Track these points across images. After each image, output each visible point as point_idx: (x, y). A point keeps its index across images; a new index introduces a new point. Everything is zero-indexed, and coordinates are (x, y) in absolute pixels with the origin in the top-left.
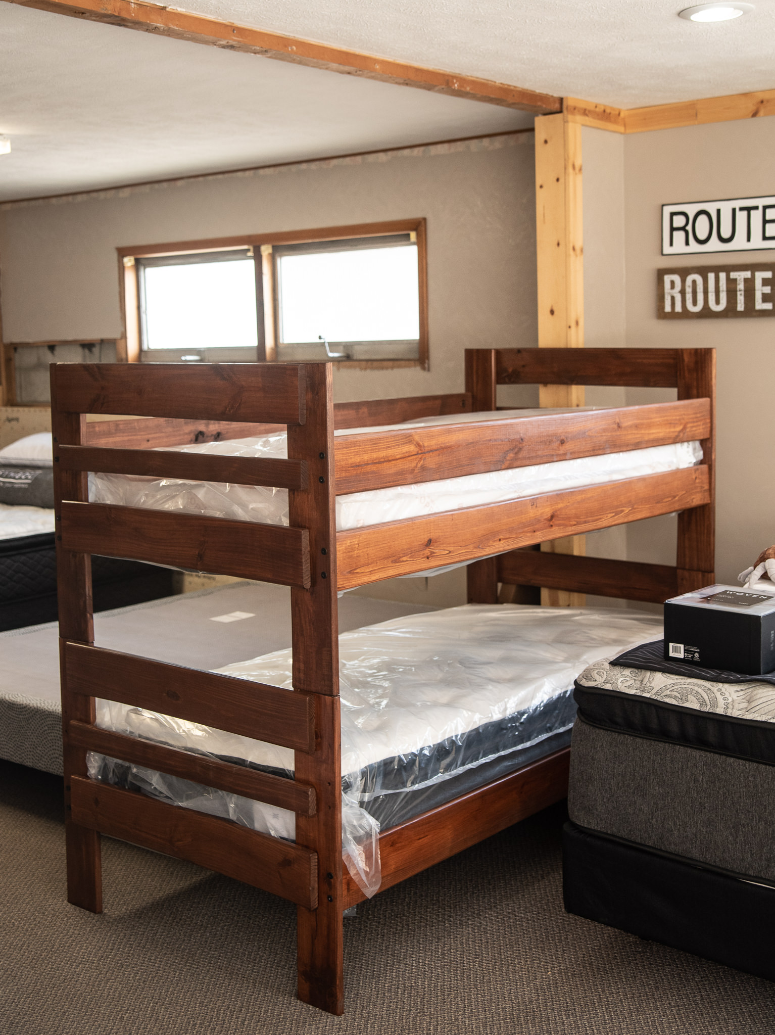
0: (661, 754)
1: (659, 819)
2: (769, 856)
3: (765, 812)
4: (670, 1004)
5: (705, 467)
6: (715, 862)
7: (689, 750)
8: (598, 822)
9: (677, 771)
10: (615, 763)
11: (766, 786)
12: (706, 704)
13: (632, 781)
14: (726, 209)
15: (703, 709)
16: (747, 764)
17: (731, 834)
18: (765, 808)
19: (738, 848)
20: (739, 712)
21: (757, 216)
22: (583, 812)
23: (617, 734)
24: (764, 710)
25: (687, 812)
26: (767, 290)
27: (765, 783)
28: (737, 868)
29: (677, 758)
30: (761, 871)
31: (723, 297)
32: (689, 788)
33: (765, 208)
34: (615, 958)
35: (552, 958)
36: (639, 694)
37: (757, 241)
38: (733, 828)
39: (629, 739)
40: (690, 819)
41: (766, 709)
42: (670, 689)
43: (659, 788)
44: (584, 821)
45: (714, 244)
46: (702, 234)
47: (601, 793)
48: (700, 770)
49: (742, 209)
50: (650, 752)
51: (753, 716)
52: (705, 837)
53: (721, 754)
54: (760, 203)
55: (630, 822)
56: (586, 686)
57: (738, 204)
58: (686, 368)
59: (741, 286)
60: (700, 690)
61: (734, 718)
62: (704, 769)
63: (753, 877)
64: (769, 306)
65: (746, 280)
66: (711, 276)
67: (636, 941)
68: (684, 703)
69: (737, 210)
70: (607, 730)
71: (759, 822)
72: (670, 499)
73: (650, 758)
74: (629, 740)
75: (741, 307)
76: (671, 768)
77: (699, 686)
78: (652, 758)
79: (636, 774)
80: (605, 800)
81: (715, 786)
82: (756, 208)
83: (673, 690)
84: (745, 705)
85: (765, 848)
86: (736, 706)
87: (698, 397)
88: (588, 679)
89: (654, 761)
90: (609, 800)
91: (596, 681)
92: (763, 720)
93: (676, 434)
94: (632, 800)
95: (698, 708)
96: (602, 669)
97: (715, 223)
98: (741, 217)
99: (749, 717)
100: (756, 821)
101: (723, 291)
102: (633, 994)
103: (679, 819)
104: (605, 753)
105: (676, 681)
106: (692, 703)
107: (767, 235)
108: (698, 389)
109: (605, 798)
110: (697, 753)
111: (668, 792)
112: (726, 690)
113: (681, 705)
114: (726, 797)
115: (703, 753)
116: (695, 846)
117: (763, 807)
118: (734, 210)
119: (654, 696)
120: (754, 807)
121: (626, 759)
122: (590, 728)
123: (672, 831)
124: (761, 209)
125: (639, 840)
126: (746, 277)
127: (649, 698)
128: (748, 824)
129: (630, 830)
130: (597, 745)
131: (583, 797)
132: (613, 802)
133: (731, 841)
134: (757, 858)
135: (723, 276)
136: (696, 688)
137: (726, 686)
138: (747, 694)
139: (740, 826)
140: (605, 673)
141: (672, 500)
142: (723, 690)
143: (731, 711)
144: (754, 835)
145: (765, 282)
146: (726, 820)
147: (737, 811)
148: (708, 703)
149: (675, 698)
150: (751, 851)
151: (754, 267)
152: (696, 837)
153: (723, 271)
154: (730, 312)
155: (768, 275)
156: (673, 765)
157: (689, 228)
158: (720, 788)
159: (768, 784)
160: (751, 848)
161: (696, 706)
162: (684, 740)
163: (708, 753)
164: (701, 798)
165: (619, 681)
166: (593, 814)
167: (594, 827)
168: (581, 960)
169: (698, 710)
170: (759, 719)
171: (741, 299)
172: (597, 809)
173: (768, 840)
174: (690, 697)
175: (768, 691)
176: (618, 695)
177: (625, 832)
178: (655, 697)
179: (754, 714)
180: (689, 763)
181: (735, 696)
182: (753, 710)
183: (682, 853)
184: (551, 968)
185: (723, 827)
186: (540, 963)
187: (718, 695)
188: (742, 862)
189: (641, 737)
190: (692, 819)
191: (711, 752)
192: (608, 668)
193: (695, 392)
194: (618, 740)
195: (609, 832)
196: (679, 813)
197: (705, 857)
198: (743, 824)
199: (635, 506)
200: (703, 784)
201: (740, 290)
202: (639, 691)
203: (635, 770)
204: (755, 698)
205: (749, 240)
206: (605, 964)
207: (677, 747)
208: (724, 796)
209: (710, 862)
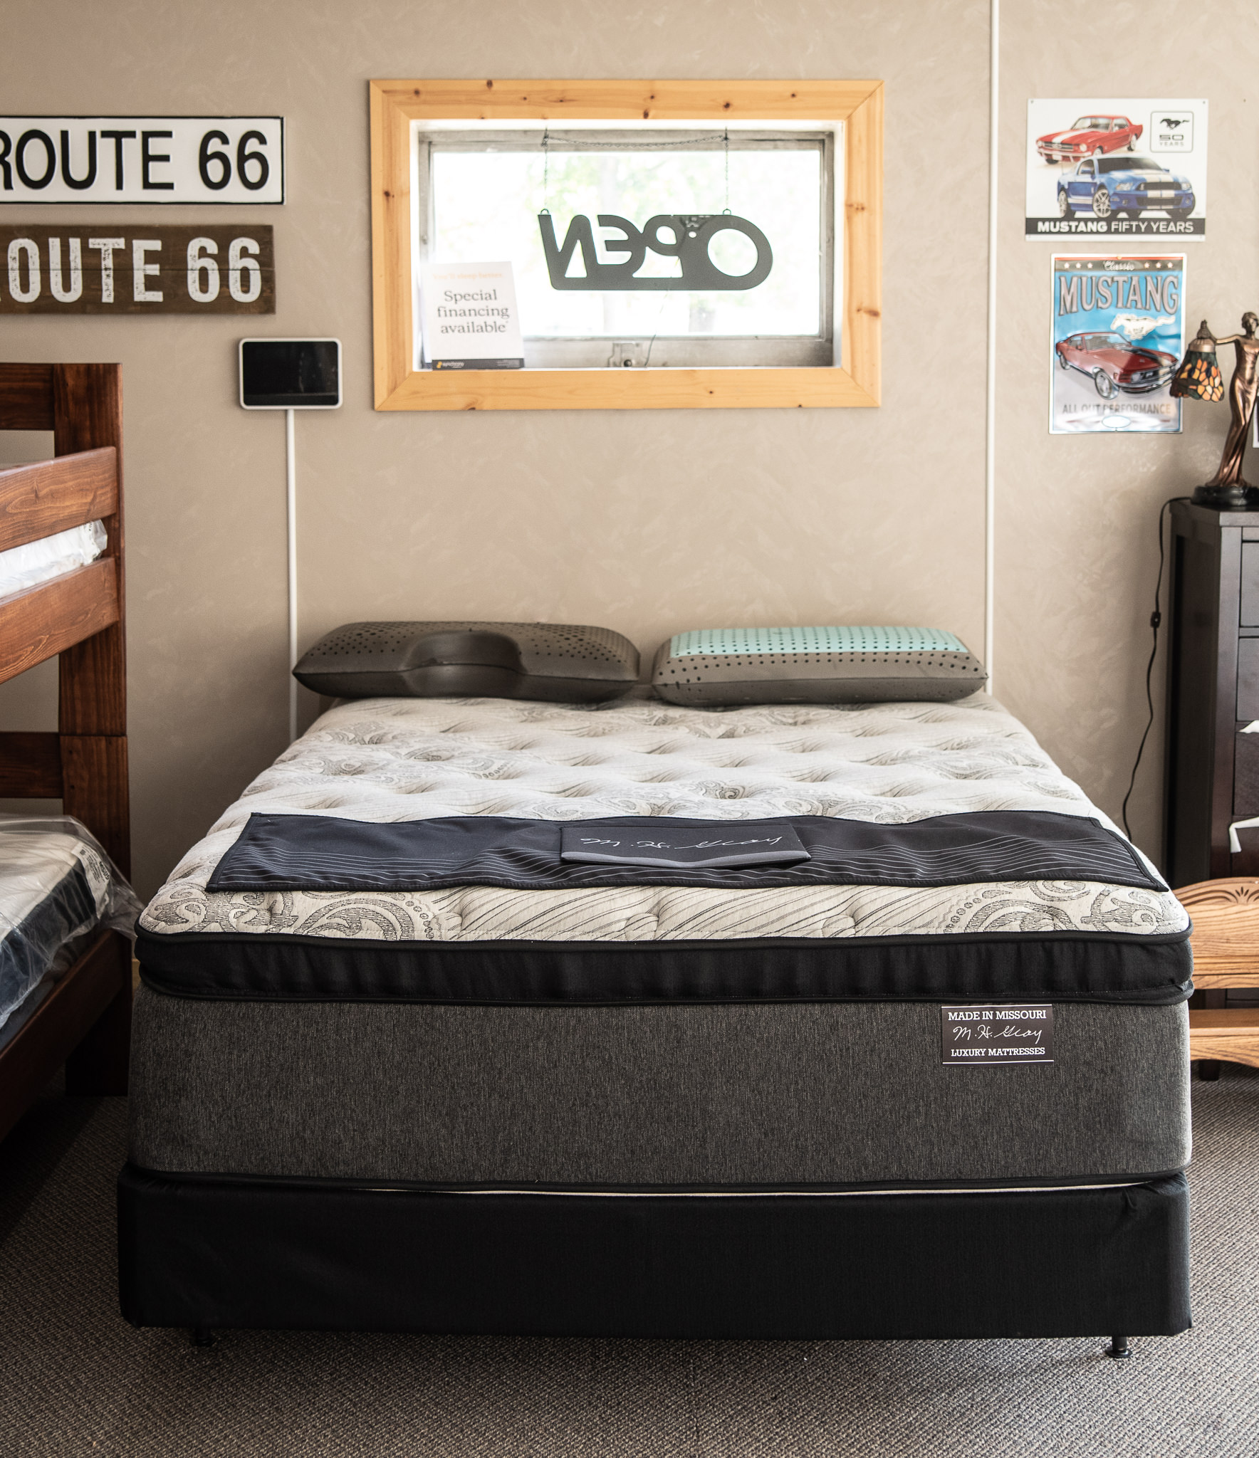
0: (317, 1023)
1: (317, 1128)
2: (506, 1145)
3: (500, 1078)
4: (314, 1426)
5: (110, 561)
6: (415, 1175)
7: (368, 1007)
8: (199, 1157)
9: (348, 1045)
10: (231, 1053)
11: (500, 1039)
12: (394, 929)
13: (265, 1077)
14: (78, 131)
15: (391, 938)
16: (469, 1011)
17: (444, 1125)
18: (500, 1073)
19: (457, 1144)
20: (452, 933)
21: (132, 149)
22: (169, 1148)
23: (233, 1005)
24: (492, 923)
25: (367, 1107)
26: (154, 270)
27: (499, 1033)
28: (454, 1175)
29: (346, 1023)
30: (494, 1171)
31: (77, 278)
32: (370, 1067)
33: (147, 135)
34: (182, 1388)
35: (80, 1420)
36: (275, 931)
37: (133, 190)
38: (447, 1114)
39: (258, 1008)
40: (373, 1117)
41: (495, 922)
42: (327, 916)
43: (315, 1079)
44: (171, 1163)
45: (57, 190)
46: (36, 170)
47: (205, 1109)
48: (388, 1036)
49: (105, 134)
50: (298, 1022)
51: (477, 935)
52: (398, 1140)
53: (423, 1003)
54: (139, 126)
55: (263, 1145)
56: (169, 933)
57: (99, 126)
58: (70, 397)
59: (108, 262)
60: (379, 909)
61: (447, 942)
62: (394, 1033)
63: (480, 1183)
64: (157, 296)
65: (116, 252)
66: (55, 244)
67: (193, 1353)
68: (354, 933)
69: (98, 135)
70: (215, 1000)
71: (490, 1097)
72: (83, 617)
73: (298, 1032)
74: (257, 1010)
75: (108, 296)
76: (335, 1040)
77: (375, 903)
78: (301, 1032)
79: (272, 1064)
80: (214, 1118)
81: (415, 1055)
82: (132, 134)
83: (334, 916)
84: (458, 920)
85: (501, 1134)
86: (445, 924)
87: (94, 446)
88: (169, 921)
89: (304, 1036)
90: (221, 1116)
91: (187, 921)
92: (494, 938)
93: (87, 507)
94: (265, 1109)
95: (382, 938)
96: (194, 900)
97: (58, 154)
98: (106, 148)
99: (470, 937)
100: (485, 1096)
101: (76, 269)
102: (250, 1431)
103: (353, 1120)
104: (211, 1040)
105: (332, 901)
106: (369, 932)
107: (151, 180)
108: (92, 434)
109: (213, 1115)
110: (382, 1010)
111: (333, 1082)
112: (420, 903)
113: (351, 937)
114: (435, 1069)
115: (393, 1008)
116: (382, 1158)
117: (497, 1071)
118: (92, 135)
119: (301, 930)
120: (481, 1076)
121: (253, 1043)
122: (178, 1004)
123: (340, 1142)
124: (139, 136)
125: (279, 1171)
126: (117, 247)
127: (294, 935)
128: (472, 1104)
129: (263, 1159)
130: (196, 1028)
131: (169, 1122)
132: (230, 1119)
133: (444, 1136)
134: (488, 1152)
135: (75, 243)
136: (371, 907)
137: (417, 895)
138: (455, 903)
139: (459, 1109)
140: (201, 906)
141: (85, 617)
142: (416, 903)
143: (439, 934)
144: (483, 1119)
145: (150, 257)
146: (434, 1105)
147: (453, 1088)
148: (398, 926)
149: (338, 927)
150: (478, 1143)
151: (131, 232)
152: (384, 1143)
153: (75, 236)
154: (89, 305)
155: (156, 245)
156: (341, 1036)
157: (11, 159)
158: (423, 1057)
159: (505, 1036)
160: (478, 1138)
161: (378, 935)
162: (358, 992)
163: (402, 1007)
164: (390, 1079)
165: (231, 915)
166: (191, 1146)
167: (192, 1168)
168: (129, 1408)
169: (382, 941)
170: (486, 938)
171: (108, 283)
172: (198, 1137)
173: (505, 1121)
174: (366, 923)
175: (488, 894)
176: (237, 938)
177: (252, 1163)
178: (300, 932)
179: (478, 931)
180: (369, 1028)
181: (435, 909)
182: (474, 926)
183: (357, 1174)
184: (91, 1435)
185: (430, 1118)
186: (65, 1433)
187: (410, 911)
188: (463, 1163)
189: (279, 1002)
190: (376, 1116)
191: (405, 1003)
192: (204, 898)
193: (87, 436)
194: (236, 1014)
195: (222, 1170)
196: (353, 1111)
197: (399, 1172)
198: (464, 1105)
199: (53, 632)
200: (394, 1057)
201: (106, 269)
202: (271, 926)
203: (271, 1056)
204: (472, 907)
205: (119, 186)
206: (171, 1401)
207: (346, 1006)
208: (430, 1068)
209: (408, 1178)
